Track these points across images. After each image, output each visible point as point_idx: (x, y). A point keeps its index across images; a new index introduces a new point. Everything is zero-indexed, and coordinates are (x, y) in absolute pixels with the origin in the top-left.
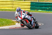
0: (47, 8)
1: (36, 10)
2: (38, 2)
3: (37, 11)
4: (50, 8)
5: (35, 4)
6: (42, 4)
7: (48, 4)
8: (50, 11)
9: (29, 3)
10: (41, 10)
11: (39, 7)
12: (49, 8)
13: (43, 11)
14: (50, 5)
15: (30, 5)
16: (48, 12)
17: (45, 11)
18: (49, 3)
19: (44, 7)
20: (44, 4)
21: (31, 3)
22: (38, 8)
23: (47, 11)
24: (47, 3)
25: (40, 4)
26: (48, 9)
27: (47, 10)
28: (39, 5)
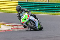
4: (40, 8)
5: (23, 4)
6: (31, 4)
7: (39, 5)
8: (40, 12)
9: (17, 2)
12: (39, 9)
14: (40, 5)
16: (38, 13)
18: (39, 2)
19: (33, 8)
20: (33, 4)
21: (19, 2)
24: (37, 2)
25: (29, 4)
27: (37, 10)
28: (28, 6)
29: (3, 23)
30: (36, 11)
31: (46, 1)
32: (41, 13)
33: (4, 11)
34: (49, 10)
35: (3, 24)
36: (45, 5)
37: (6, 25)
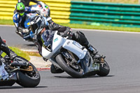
0: (114, 19)
1: (85, 22)
2: (90, 2)
3: (87, 24)
4: (122, 17)
5: (81, 6)
6: (101, 8)
7: (118, 9)
8: (122, 25)
10: (98, 24)
11: (93, 15)
12: (120, 19)
13: (104, 25)
14: (122, 9)
15: (69, 9)
16: (118, 28)
17: (108, 26)
19: (106, 16)
20: (107, 8)
22: (90, 19)
23: (115, 27)
25: (97, 7)
26: (117, 20)
27: (113, 23)
28: (93, 11)
30: (111, 24)
31: (135, 2)
32: (125, 29)
35: (35, 54)
36: (133, 9)
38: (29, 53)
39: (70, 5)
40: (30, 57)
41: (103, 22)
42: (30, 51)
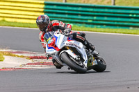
0: (87, 20)
2: (63, 2)
4: (95, 18)
5: (55, 7)
6: (75, 9)
7: (92, 10)
8: (95, 26)
9: (41, 4)
11: (67, 16)
12: (93, 20)
14: (95, 10)
15: (42, 10)
16: (91, 29)
17: (82, 27)
18: (93, 5)
20: (80, 9)
21: (46, 4)
23: (89, 28)
24: (89, 5)
25: (70, 8)
26: (91, 21)
27: (87, 23)
28: (66, 12)
29: (9, 51)
30: (85, 25)
31: (108, 3)
32: (98, 29)
33: (12, 24)
34: (116, 23)
35: (9, 54)
36: (106, 10)
37: (15, 56)
38: (3, 53)
39: (43, 6)
40: (4, 56)
41: (76, 23)
42: (4, 50)
